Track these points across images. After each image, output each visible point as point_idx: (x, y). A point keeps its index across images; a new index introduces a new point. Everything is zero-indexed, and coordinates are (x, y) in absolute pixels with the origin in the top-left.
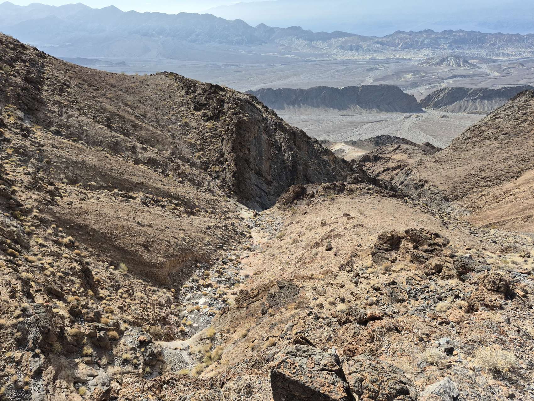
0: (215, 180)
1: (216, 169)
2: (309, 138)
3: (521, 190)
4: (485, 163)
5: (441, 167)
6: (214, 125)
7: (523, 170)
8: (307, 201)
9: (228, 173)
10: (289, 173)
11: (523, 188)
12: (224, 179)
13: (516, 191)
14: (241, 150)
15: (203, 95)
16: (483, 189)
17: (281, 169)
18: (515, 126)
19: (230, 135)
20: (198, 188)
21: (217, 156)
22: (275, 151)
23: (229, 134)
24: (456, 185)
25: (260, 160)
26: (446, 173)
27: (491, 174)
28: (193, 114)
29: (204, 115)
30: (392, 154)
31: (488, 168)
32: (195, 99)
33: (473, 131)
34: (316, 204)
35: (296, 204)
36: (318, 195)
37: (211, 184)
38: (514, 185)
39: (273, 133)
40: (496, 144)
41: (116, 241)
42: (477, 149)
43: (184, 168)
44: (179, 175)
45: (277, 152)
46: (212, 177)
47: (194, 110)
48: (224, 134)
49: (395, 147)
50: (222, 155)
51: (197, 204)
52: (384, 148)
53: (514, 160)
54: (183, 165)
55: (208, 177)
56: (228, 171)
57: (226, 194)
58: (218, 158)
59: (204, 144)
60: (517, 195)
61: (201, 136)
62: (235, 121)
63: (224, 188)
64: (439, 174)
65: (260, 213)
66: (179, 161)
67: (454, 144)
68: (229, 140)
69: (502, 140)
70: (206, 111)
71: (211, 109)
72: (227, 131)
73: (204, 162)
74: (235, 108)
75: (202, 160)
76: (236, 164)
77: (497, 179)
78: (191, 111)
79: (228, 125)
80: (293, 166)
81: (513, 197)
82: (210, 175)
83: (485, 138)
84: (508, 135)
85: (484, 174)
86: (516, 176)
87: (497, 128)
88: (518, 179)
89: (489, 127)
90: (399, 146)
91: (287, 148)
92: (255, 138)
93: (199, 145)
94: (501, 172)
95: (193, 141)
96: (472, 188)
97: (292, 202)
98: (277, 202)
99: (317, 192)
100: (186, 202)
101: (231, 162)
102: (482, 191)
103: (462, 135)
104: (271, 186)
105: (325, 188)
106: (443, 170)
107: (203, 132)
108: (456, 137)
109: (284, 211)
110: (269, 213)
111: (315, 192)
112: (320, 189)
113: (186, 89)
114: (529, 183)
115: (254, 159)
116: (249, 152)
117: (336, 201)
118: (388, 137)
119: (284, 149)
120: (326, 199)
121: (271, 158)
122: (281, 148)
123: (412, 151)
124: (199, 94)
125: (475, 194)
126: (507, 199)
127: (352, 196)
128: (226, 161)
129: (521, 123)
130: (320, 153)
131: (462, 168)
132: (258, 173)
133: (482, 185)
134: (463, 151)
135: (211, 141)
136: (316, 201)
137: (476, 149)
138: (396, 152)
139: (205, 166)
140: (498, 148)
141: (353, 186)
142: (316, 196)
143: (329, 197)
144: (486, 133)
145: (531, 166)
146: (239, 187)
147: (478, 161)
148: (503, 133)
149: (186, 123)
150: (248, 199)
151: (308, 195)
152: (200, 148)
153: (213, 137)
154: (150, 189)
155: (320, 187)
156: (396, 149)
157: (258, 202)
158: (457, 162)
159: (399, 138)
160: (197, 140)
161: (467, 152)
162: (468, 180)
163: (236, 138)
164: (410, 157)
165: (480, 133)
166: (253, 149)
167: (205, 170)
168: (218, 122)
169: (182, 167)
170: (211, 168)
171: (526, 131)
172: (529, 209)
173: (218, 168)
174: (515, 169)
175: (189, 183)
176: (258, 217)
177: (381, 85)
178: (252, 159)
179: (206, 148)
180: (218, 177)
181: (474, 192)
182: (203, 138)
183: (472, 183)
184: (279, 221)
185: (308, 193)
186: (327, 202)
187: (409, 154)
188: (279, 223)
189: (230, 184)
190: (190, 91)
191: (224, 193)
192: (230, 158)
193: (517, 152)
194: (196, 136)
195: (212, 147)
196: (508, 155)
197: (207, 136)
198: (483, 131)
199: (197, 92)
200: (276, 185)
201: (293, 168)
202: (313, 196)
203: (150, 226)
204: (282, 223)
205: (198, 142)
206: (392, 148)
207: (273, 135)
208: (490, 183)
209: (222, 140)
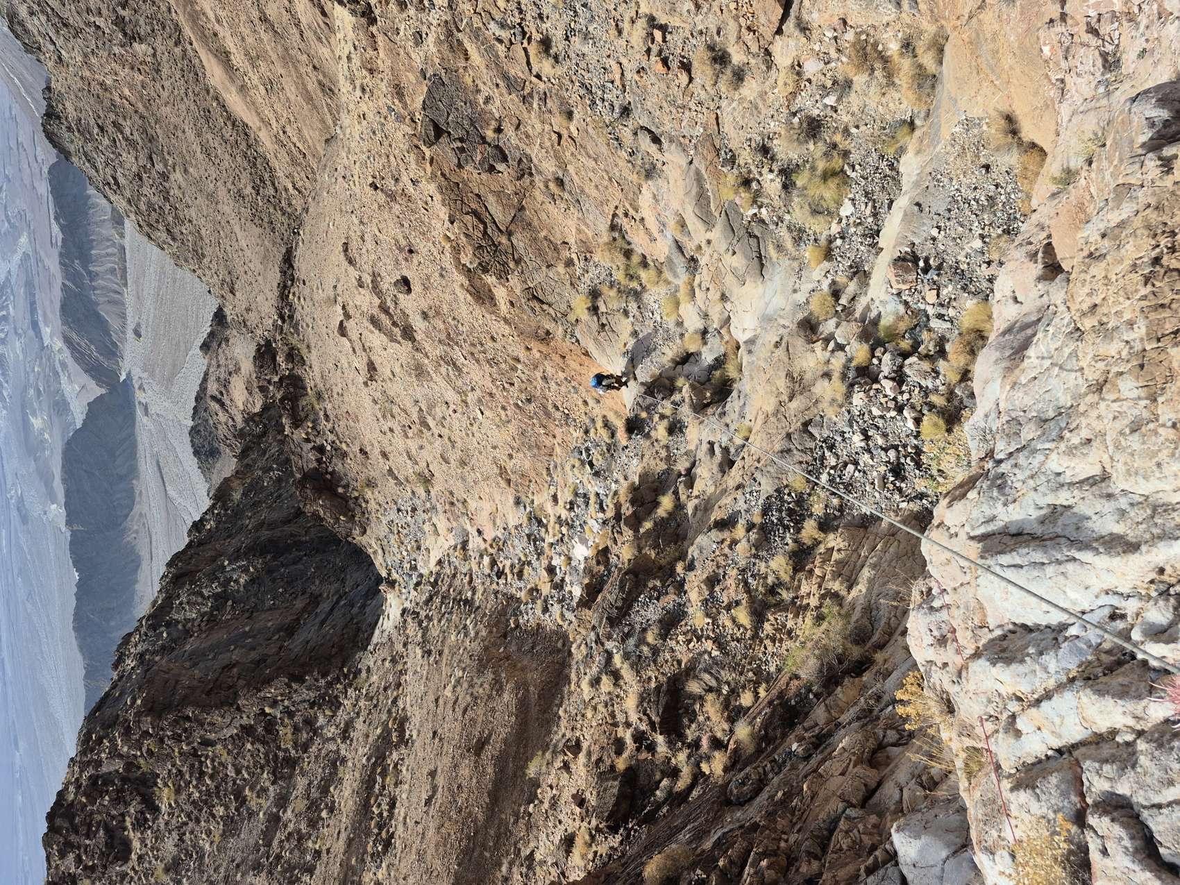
0: (322, 728)
1: (289, 736)
2: (189, 546)
3: (271, 116)
4: (222, 193)
5: (243, 278)
6: (166, 785)
7: (229, 118)
8: (334, 460)
9: (296, 697)
10: (281, 559)
11: (268, 113)
12: (312, 705)
13: (274, 124)
14: (230, 687)
15: (79, 848)
16: (280, 187)
17: (274, 581)
18: (132, 144)
19: (187, 725)
20: (344, 761)
21: (252, 744)
22: (228, 608)
23: (185, 730)
24: (279, 240)
25: (254, 637)
26: (256, 265)
27: (245, 177)
28: (140, 858)
29: (140, 824)
30: (233, 411)
31: (233, 183)
32: (93, 868)
33: (150, 225)
34: (337, 435)
35: (346, 486)
36: (316, 436)
37: (330, 735)
38: (264, 130)
39: (180, 627)
40: (177, 176)
41: (475, 821)
42: (193, 213)
43: (294, 820)
44: (313, 824)
45: (230, 603)
46: (312, 739)
47: (125, 858)
48: (188, 744)
49: (217, 406)
50: (248, 730)
51: (379, 731)
52: (222, 431)
53: (209, 136)
54: (286, 826)
55: (313, 749)
56: (290, 698)
57: (350, 685)
58: (259, 740)
59: (222, 793)
60: (283, 121)
61: (200, 810)
62: (147, 724)
63: (337, 697)
64: (260, 278)
65: (384, 574)
66: (275, 843)
67: (186, 261)
68: (202, 725)
69: (166, 166)
70: (128, 824)
71: (121, 808)
72: (177, 738)
73: (274, 773)
74: (113, 741)
75: (267, 784)
76: (268, 681)
77: (255, 164)
78: (133, 869)
79: (162, 741)
80: (263, 553)
81: (288, 129)
82: (305, 747)
83: (166, 199)
84: (154, 156)
85: (248, 190)
86: (242, 129)
87: (141, 179)
88: (250, 124)
89: (139, 195)
90: (213, 398)
91: (217, 578)
92: (195, 665)
93: (227, 808)
94: (238, 159)
95: (217, 829)
96: (282, 209)
97: (344, 499)
98: (350, 539)
99: (308, 440)
100: (377, 759)
101: (265, 698)
102: (286, 190)
103: (163, 249)
104: (321, 595)
105: (297, 424)
106: (250, 273)
107: (188, 808)
108: (169, 262)
109: (369, 513)
110: (380, 551)
111: (310, 445)
112: (299, 434)
114: (253, 103)
115: (254, 649)
116: (234, 666)
117: (321, 386)
118: (194, 431)
119: (220, 585)
120: (321, 413)
121: (247, 615)
122: (216, 596)
123: (222, 369)
124: (79, 860)
125: (294, 202)
126: (295, 139)
127: (304, 351)
128: (263, 713)
129: (122, 133)
130: (226, 510)
131: (240, 234)
132: (290, 630)
133: (272, 192)
134: (202, 238)
135: (212, 777)
136: (331, 437)
137: (194, 215)
138: (228, 402)
139: (284, 768)
140: (186, 171)
141: (280, 359)
142: (319, 441)
143: (317, 407)
144: (155, 199)
145: (219, 103)
146: (329, 658)
147: (220, 207)
148: (149, 166)
149: (167, 870)
150: (359, 629)
151: (319, 461)
152: (236, 799)
153: (202, 774)
154: (353, 862)
155: (295, 437)
156: (222, 405)
157: (363, 606)
158: (228, 248)
159: (195, 408)
160: (214, 816)
161: (203, 232)
162: (266, 220)
163: (196, 704)
164: (238, 370)
165: (155, 210)
166: (224, 659)
167: (292, 763)
168: (158, 776)
169: (291, 827)
170: (286, 750)
171: (140, 122)
172: (307, 91)
173: (285, 732)
174: (228, 132)
175: (332, 789)
176: (395, 576)
177: (64, 481)
178: (254, 655)
179: (235, 783)
180: (310, 722)
181: (290, 205)
182: (206, 802)
183: (272, 210)
184: (393, 515)
185: (315, 464)
186: (329, 406)
187: (230, 374)
188: (399, 510)
189: (322, 682)
191: (350, 691)
192: (253, 705)
193: (190, 134)
194: (203, 823)
195: (230, 767)
196: (199, 150)
197: (200, 792)
198: (150, 206)
199: (72, 870)
200: (317, 582)
201: (269, 552)
202: (321, 449)
203: (433, 774)
204: (396, 503)
205: (220, 811)
206: (220, 414)
207: (184, 626)
208: (266, 176)
209: (206, 743)
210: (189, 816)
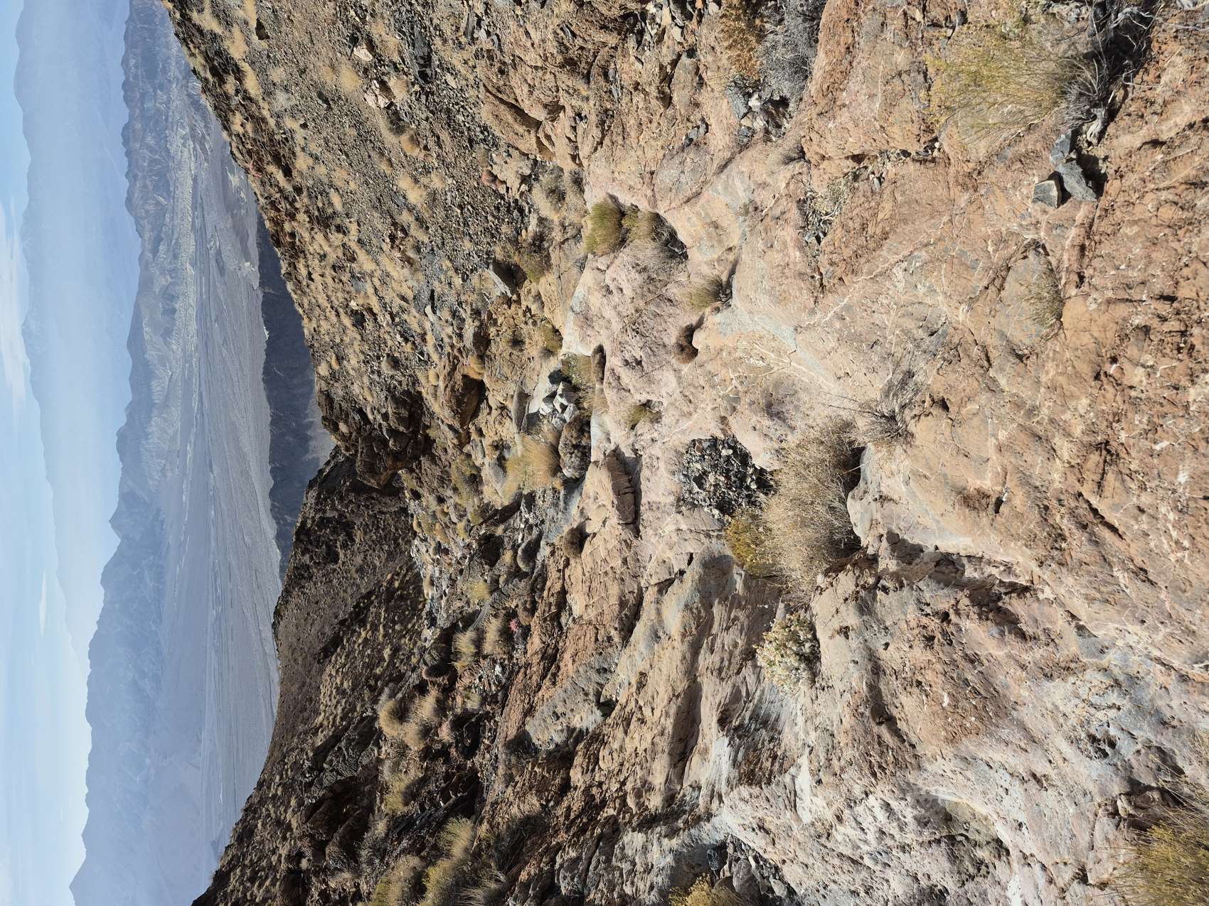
6: (359, 529)
15: (312, 552)
19: (373, 501)
23: (371, 504)
28: (344, 563)
29: (344, 546)
32: (319, 563)
47: (336, 562)
48: (372, 511)
61: (376, 545)
62: (352, 496)
68: (380, 503)
70: (338, 544)
71: (335, 536)
72: (367, 507)
74: (333, 501)
78: (339, 567)
79: (359, 506)
95: (384, 556)
107: (370, 543)
113: (303, 582)
124: (311, 558)
135: (383, 530)
149: (357, 571)
153: (378, 527)
160: (382, 550)
168: (355, 524)
182: (379, 542)
190: (306, 575)
194: (376, 552)
197: (377, 536)
199: (308, 563)
205: (386, 547)
209: (381, 512)
210: (370, 547)
